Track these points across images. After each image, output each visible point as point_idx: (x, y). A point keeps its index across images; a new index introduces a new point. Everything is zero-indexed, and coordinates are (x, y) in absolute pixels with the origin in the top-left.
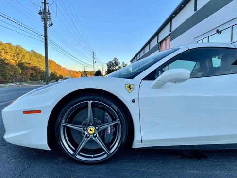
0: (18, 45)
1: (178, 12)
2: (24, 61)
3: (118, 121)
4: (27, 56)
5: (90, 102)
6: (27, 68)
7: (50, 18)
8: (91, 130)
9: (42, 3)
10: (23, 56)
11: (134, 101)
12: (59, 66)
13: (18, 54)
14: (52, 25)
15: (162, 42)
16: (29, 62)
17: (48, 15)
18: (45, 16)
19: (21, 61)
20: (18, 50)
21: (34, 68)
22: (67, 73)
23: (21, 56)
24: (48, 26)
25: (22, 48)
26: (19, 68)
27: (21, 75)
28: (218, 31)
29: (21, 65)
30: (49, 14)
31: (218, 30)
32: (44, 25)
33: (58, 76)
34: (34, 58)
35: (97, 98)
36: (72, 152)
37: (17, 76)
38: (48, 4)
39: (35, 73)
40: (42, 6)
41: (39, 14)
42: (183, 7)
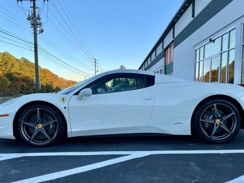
0: (6, 53)
1: (180, 17)
2: (13, 71)
3: (56, 120)
4: (17, 65)
5: (38, 109)
6: (17, 79)
7: (40, 24)
8: (40, 126)
9: (31, 7)
10: (12, 65)
11: (65, 108)
12: (55, 77)
13: (6, 63)
14: (42, 31)
15: (167, 48)
16: (19, 72)
17: (38, 21)
18: (35, 21)
19: (9, 71)
20: (6, 58)
21: (25, 80)
22: (66, 84)
23: (9, 65)
24: (38, 32)
25: (11, 56)
26: (7, 79)
27: (9, 87)
28: (211, 41)
29: (9, 76)
30: (39, 19)
31: (211, 39)
32: (33, 32)
33: (55, 88)
34: (26, 67)
35: (43, 106)
36: (28, 140)
37: (5, 89)
38: (37, 8)
39: (27, 85)
40: (31, 10)
41: (28, 19)
42: (183, 13)
